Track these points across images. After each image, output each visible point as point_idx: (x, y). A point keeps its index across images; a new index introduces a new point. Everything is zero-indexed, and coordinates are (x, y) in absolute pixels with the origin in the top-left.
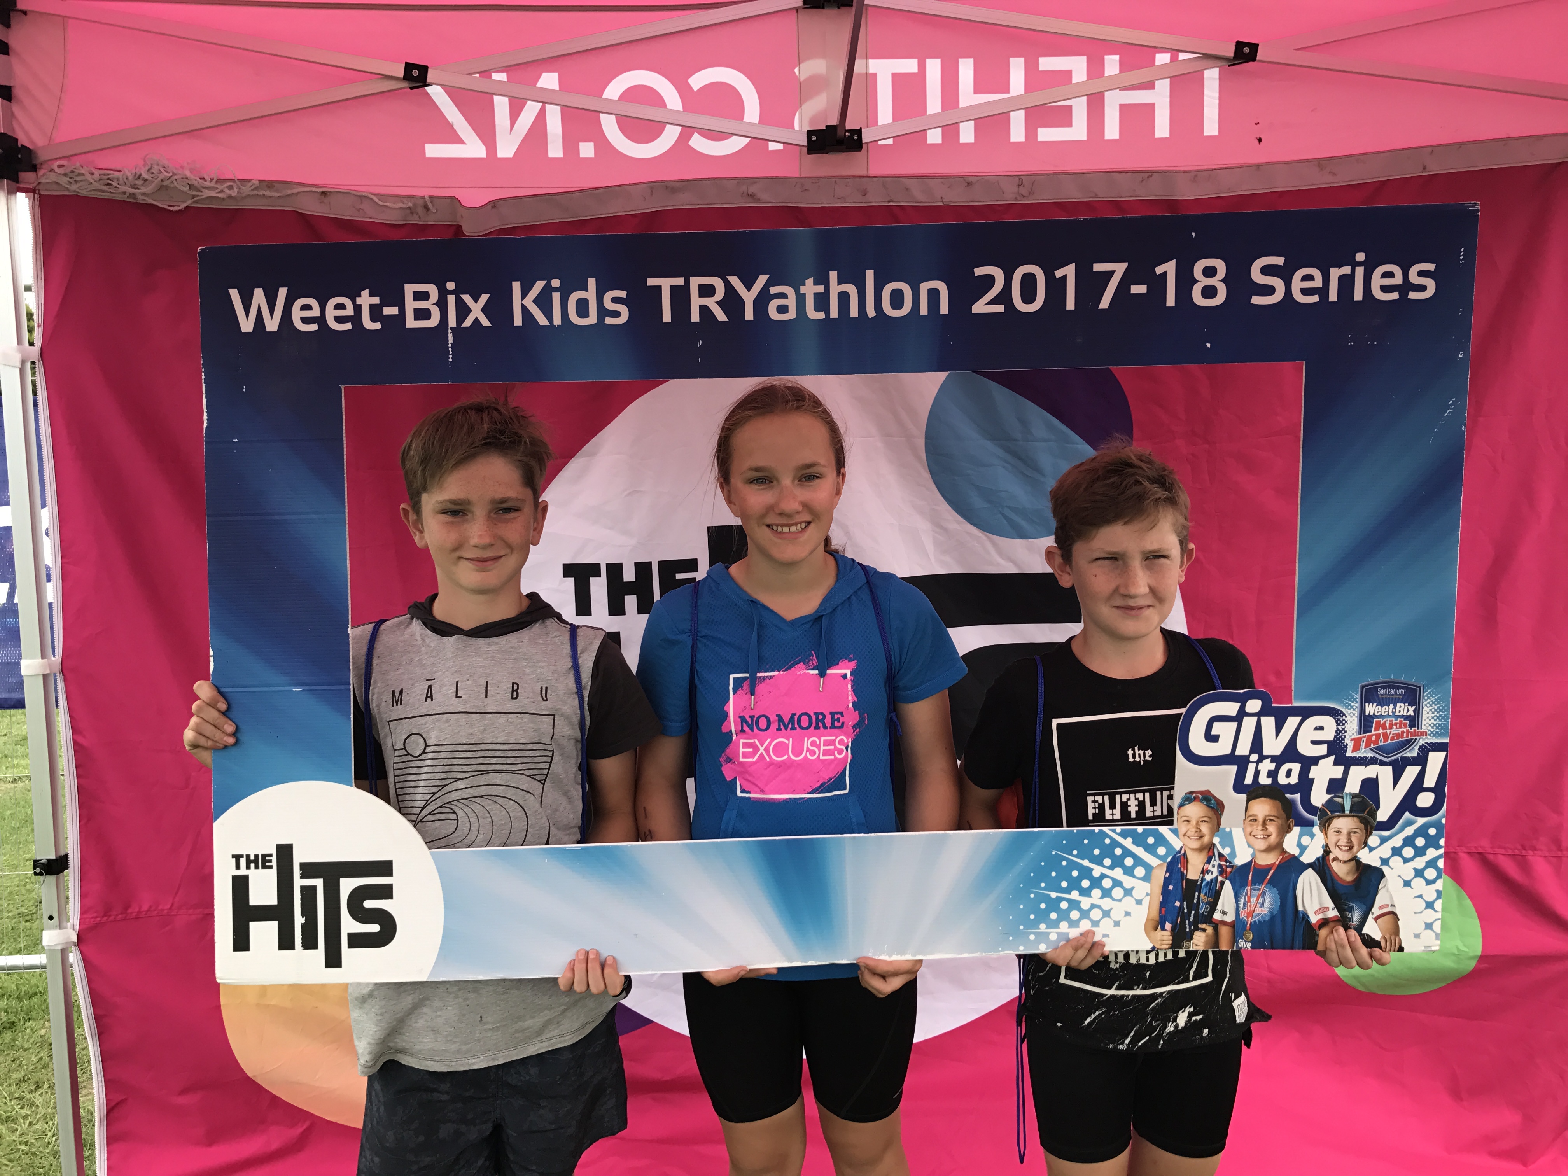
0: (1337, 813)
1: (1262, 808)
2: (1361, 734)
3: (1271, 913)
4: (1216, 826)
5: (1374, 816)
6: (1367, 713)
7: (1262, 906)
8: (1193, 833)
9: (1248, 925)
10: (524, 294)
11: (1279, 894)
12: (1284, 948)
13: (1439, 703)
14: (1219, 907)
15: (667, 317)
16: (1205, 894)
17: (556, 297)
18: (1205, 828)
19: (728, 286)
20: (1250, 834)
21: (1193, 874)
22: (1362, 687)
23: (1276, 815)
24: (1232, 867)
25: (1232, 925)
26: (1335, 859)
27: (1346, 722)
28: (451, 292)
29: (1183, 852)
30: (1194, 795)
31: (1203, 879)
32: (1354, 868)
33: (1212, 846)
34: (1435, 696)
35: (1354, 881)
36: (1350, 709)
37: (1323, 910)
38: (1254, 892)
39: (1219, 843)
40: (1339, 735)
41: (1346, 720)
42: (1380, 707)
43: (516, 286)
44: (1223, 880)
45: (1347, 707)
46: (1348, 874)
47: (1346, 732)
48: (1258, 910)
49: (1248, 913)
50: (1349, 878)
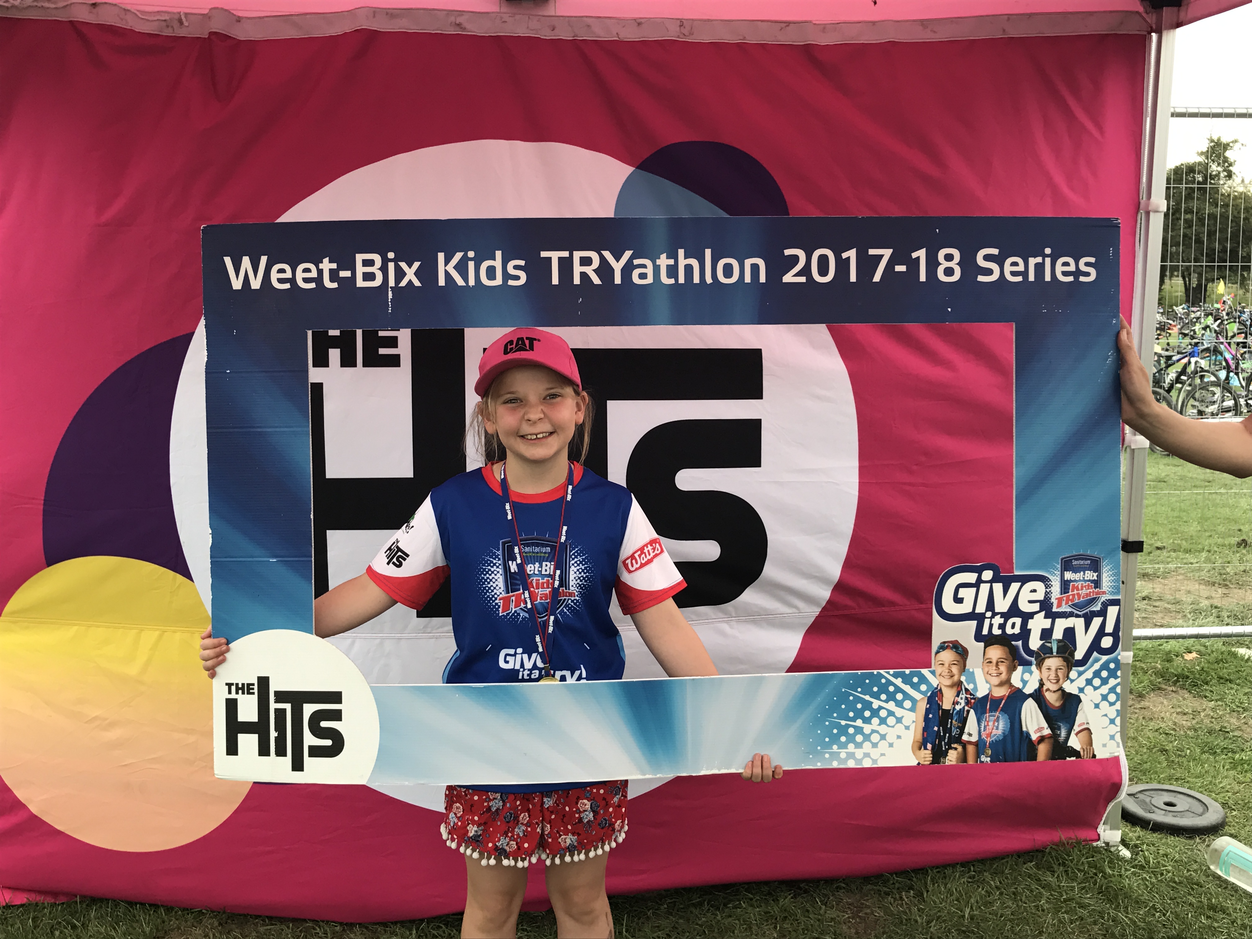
0: (1048, 655)
1: (996, 652)
2: (1061, 594)
3: (1004, 733)
4: (962, 667)
5: (1073, 657)
6: (1066, 579)
7: (997, 728)
8: (946, 674)
9: (988, 744)
10: (446, 263)
11: (1009, 718)
12: (1014, 761)
13: (1113, 570)
14: (966, 730)
15: (555, 281)
16: (956, 721)
17: (471, 264)
18: (955, 670)
19: (602, 259)
20: (987, 673)
21: (947, 705)
22: (1062, 559)
23: (1004, 657)
24: (974, 699)
25: (976, 744)
26: (1048, 690)
27: (1052, 586)
28: (391, 260)
29: (939, 688)
30: (946, 645)
31: (954, 709)
32: (1061, 697)
33: (960, 683)
34: (1111, 564)
35: (1062, 705)
36: (1054, 576)
37: (1040, 729)
38: (991, 718)
39: (966, 680)
40: (1047, 594)
41: (1052, 584)
42: (1074, 574)
43: (441, 256)
44: (969, 709)
45: (1052, 574)
46: (1057, 700)
47: (1052, 593)
48: (995, 732)
49: (987, 735)
50: (1057, 704)
